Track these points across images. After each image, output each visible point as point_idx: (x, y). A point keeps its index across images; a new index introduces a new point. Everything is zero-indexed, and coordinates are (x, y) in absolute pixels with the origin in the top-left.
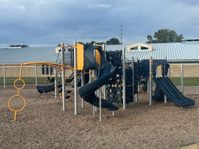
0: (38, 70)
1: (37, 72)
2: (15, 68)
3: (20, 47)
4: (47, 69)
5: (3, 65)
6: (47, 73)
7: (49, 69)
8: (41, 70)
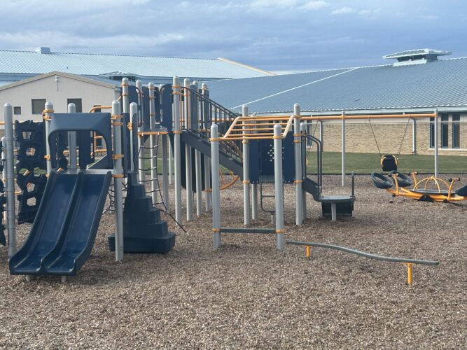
0: (418, 133)
1: (415, 138)
2: (362, 125)
3: (424, 61)
4: (445, 128)
5: (341, 119)
6: (445, 144)
7: (450, 128)
8: (427, 134)
